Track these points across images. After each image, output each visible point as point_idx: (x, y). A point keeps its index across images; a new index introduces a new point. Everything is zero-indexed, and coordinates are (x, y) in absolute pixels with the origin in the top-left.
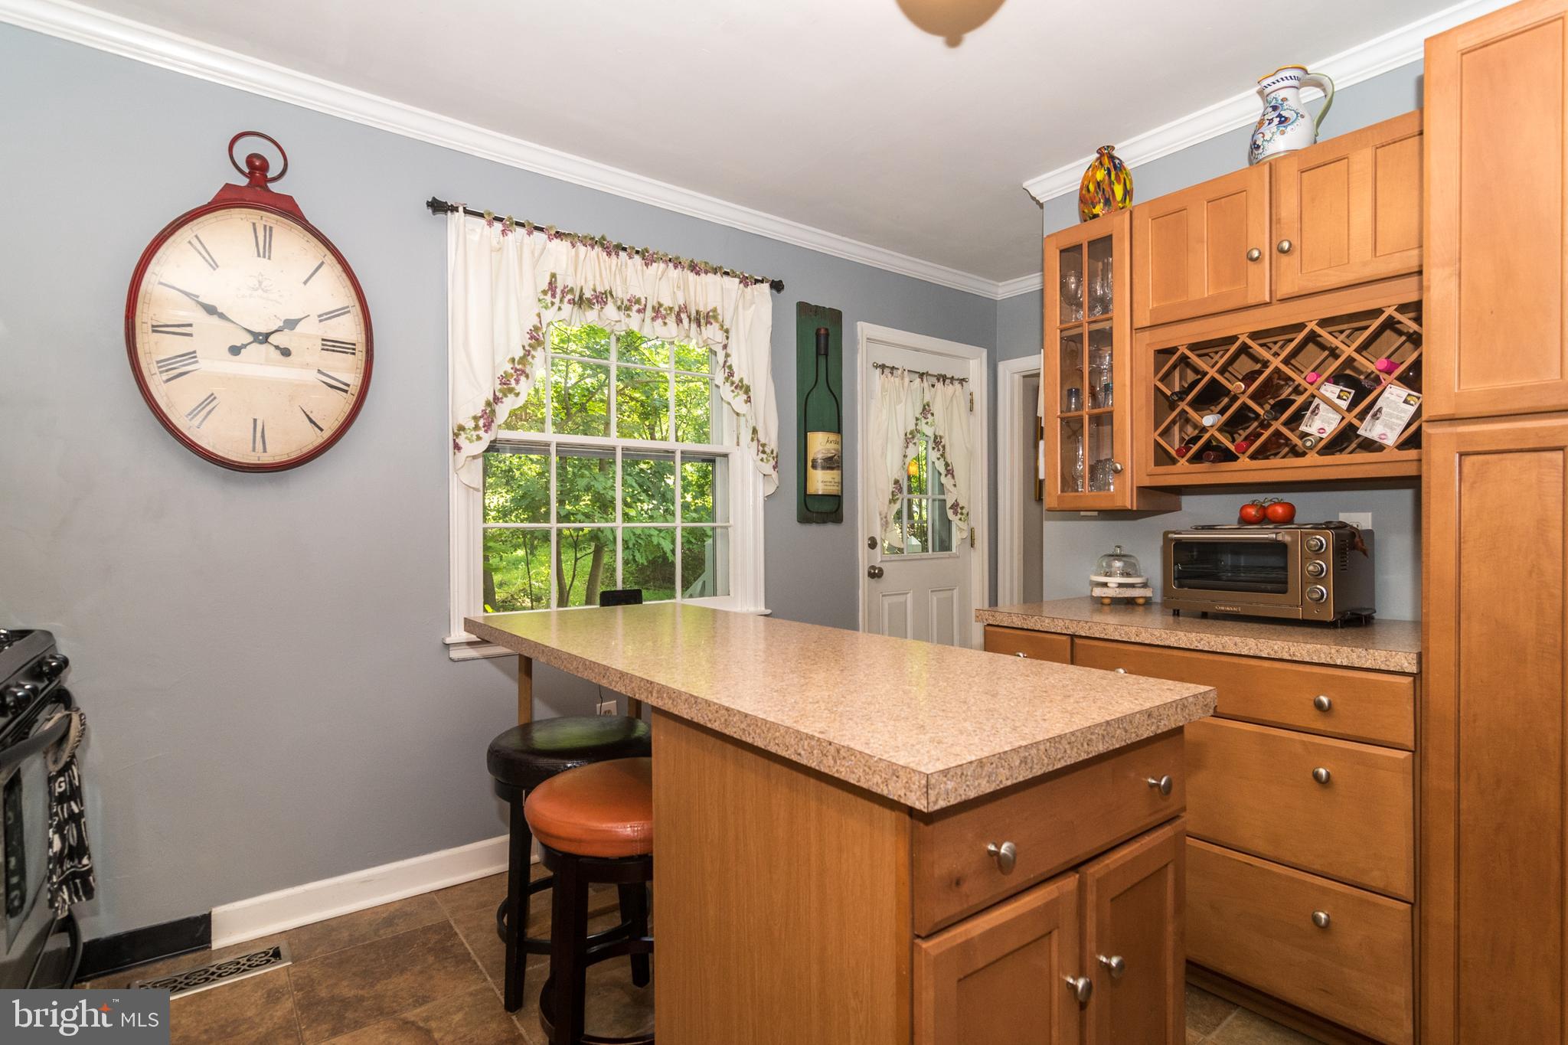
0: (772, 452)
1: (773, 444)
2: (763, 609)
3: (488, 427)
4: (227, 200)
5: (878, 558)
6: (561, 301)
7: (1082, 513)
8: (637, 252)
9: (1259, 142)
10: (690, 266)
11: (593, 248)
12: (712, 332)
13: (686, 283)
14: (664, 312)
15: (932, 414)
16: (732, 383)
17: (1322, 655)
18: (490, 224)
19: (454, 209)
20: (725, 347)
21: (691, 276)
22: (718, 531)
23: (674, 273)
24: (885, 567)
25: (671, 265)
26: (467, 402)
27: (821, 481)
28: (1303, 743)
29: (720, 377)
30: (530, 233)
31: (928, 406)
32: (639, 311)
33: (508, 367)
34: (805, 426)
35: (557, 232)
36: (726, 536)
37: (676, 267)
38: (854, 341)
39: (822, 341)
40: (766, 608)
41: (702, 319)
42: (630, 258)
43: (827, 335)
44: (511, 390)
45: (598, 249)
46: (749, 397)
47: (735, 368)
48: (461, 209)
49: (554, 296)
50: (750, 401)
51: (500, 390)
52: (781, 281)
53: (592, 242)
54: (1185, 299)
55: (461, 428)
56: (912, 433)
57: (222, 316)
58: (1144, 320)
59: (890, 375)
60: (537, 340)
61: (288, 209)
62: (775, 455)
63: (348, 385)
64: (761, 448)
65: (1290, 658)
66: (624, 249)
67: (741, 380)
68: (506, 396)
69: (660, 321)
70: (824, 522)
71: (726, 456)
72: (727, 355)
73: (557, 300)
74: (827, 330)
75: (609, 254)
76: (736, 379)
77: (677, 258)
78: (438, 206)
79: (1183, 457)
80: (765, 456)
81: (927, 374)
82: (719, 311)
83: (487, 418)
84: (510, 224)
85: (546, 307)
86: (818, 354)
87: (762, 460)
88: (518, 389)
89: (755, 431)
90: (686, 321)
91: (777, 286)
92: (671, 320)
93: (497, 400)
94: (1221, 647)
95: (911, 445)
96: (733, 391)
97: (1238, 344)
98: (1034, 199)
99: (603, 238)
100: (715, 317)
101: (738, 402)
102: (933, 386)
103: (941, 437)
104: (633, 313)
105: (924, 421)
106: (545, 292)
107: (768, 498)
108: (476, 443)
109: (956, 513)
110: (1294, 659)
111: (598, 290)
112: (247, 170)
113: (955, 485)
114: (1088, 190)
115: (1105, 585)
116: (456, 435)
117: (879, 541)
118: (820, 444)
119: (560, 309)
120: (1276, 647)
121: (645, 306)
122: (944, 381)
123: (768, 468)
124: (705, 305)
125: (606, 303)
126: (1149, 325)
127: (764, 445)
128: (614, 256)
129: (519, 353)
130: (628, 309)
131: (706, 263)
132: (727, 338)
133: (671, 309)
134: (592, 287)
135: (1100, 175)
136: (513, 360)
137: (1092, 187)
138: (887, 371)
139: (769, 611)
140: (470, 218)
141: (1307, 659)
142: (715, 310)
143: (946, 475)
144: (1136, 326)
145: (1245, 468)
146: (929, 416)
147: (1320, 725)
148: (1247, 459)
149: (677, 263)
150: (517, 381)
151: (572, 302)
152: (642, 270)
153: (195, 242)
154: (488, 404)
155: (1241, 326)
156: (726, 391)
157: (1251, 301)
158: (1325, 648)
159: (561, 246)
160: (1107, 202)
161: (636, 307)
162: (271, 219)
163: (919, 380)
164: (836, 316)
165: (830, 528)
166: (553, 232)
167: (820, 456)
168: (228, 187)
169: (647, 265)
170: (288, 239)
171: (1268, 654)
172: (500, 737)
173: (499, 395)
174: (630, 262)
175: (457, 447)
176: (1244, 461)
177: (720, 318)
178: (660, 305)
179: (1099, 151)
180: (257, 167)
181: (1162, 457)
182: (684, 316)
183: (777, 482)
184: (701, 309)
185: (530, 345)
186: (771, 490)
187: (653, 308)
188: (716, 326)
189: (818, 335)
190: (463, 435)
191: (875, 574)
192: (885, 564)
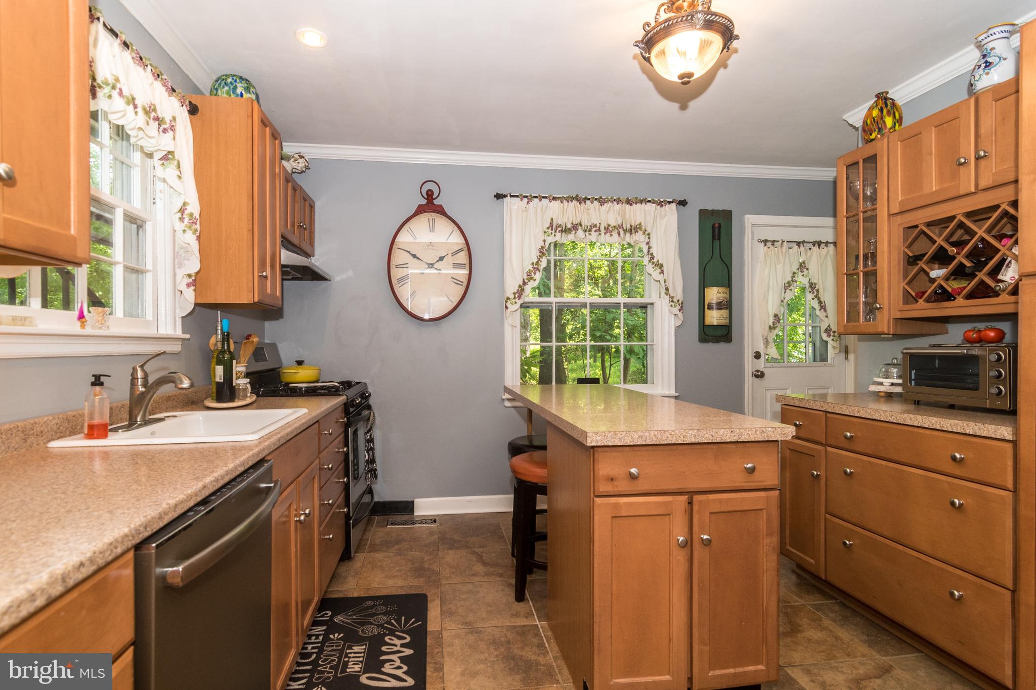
0: (678, 301)
1: (679, 295)
2: (674, 392)
3: (519, 297)
4: (420, 210)
5: (761, 365)
6: (555, 232)
7: (882, 336)
8: (596, 199)
9: (972, 82)
10: (627, 201)
11: (572, 202)
12: (639, 237)
13: (624, 211)
14: (611, 229)
15: (807, 269)
16: (653, 263)
17: (959, 427)
18: (522, 200)
19: (506, 196)
20: (648, 243)
21: (627, 206)
22: (649, 347)
23: (617, 207)
24: (766, 371)
25: (615, 203)
26: (511, 287)
27: (714, 317)
28: (949, 483)
29: (646, 260)
30: (540, 200)
31: (804, 263)
32: (596, 231)
33: (530, 267)
34: (704, 284)
35: (554, 197)
36: (652, 349)
37: (618, 204)
38: (742, 228)
39: (717, 230)
40: (676, 392)
41: (633, 230)
42: (592, 203)
43: (720, 227)
44: (532, 278)
45: (575, 202)
46: (663, 271)
47: (655, 254)
48: (509, 196)
49: (552, 230)
50: (663, 273)
51: (527, 279)
52: (685, 200)
53: (570, 199)
54: (921, 193)
55: (508, 298)
56: (788, 283)
57: (418, 258)
58: (895, 209)
59: (772, 246)
60: (543, 253)
61: (441, 211)
62: (680, 302)
63: (463, 282)
64: (671, 299)
65: (940, 428)
66: (589, 199)
67: (658, 261)
68: (529, 281)
69: (608, 234)
70: (718, 341)
71: (652, 304)
72: (649, 248)
73: (553, 232)
74: (719, 224)
75: (580, 203)
76: (655, 260)
77: (619, 198)
78: (499, 196)
79: (921, 298)
80: (673, 304)
81: (804, 242)
82: (643, 224)
83: (520, 292)
84: (530, 198)
85: (549, 236)
86: (714, 238)
87: (671, 306)
88: (535, 277)
89: (667, 289)
90: (622, 233)
91: (683, 203)
92: (615, 234)
93: (524, 283)
94: (903, 420)
95: (788, 291)
96: (653, 268)
97: (955, 221)
98: (851, 125)
99: (577, 196)
100: (640, 228)
101: (656, 274)
102: (810, 249)
103: (815, 284)
104: (593, 233)
105: (800, 274)
106: (548, 228)
107: (678, 328)
108: (515, 305)
109: (829, 336)
110: (943, 429)
111: (574, 223)
112: (426, 197)
113: (827, 317)
114: (867, 124)
115: (881, 384)
116: (506, 302)
117: (762, 355)
118: (714, 294)
119: (555, 235)
120: (933, 422)
121: (599, 228)
122: (819, 246)
123: (676, 310)
124: (635, 222)
125: (577, 229)
126: (898, 211)
127: (672, 297)
128: (583, 203)
129: (535, 260)
130: (590, 230)
131: (636, 198)
132: (649, 238)
133: (615, 227)
134: (571, 222)
135: (875, 113)
136: (533, 263)
137: (869, 122)
138: (769, 244)
139: (677, 394)
140: (512, 198)
141: (950, 429)
142: (640, 224)
143: (820, 310)
144: (892, 212)
145: (960, 306)
146: (805, 270)
147: (957, 471)
148: (962, 299)
149: (618, 201)
150: (535, 274)
151: (562, 231)
152: (599, 208)
153: (409, 230)
154: (520, 286)
155: (958, 209)
156: (649, 268)
157: (962, 192)
158: (960, 422)
159: (556, 204)
160: (880, 130)
161: (594, 229)
162: (434, 215)
163: (797, 247)
164: (727, 215)
165: (722, 346)
166: (552, 198)
167: (714, 301)
168: (420, 205)
169: (601, 205)
170: (441, 221)
171: (929, 425)
172: (515, 439)
173: (526, 281)
174: (592, 206)
175: (507, 307)
176: (960, 301)
177: (643, 228)
178: (609, 225)
179: (878, 96)
180: (430, 195)
181: (909, 298)
182: (621, 230)
183: (682, 319)
184: (633, 224)
185: (540, 256)
186: (679, 323)
187: (605, 228)
188: (640, 233)
189: (713, 227)
190: (509, 302)
191: (759, 375)
192: (766, 369)
